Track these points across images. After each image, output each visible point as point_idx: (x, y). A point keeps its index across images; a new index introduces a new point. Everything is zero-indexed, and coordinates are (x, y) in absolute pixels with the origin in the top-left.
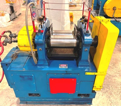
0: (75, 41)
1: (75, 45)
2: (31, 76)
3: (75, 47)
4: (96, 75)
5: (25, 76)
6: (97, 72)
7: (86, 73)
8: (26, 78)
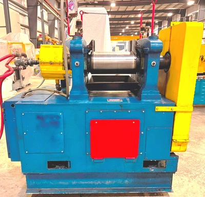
0: (133, 59)
1: (133, 66)
2: (58, 117)
3: (134, 69)
4: (175, 112)
5: (47, 116)
6: (176, 106)
7: (156, 107)
8: (48, 120)
